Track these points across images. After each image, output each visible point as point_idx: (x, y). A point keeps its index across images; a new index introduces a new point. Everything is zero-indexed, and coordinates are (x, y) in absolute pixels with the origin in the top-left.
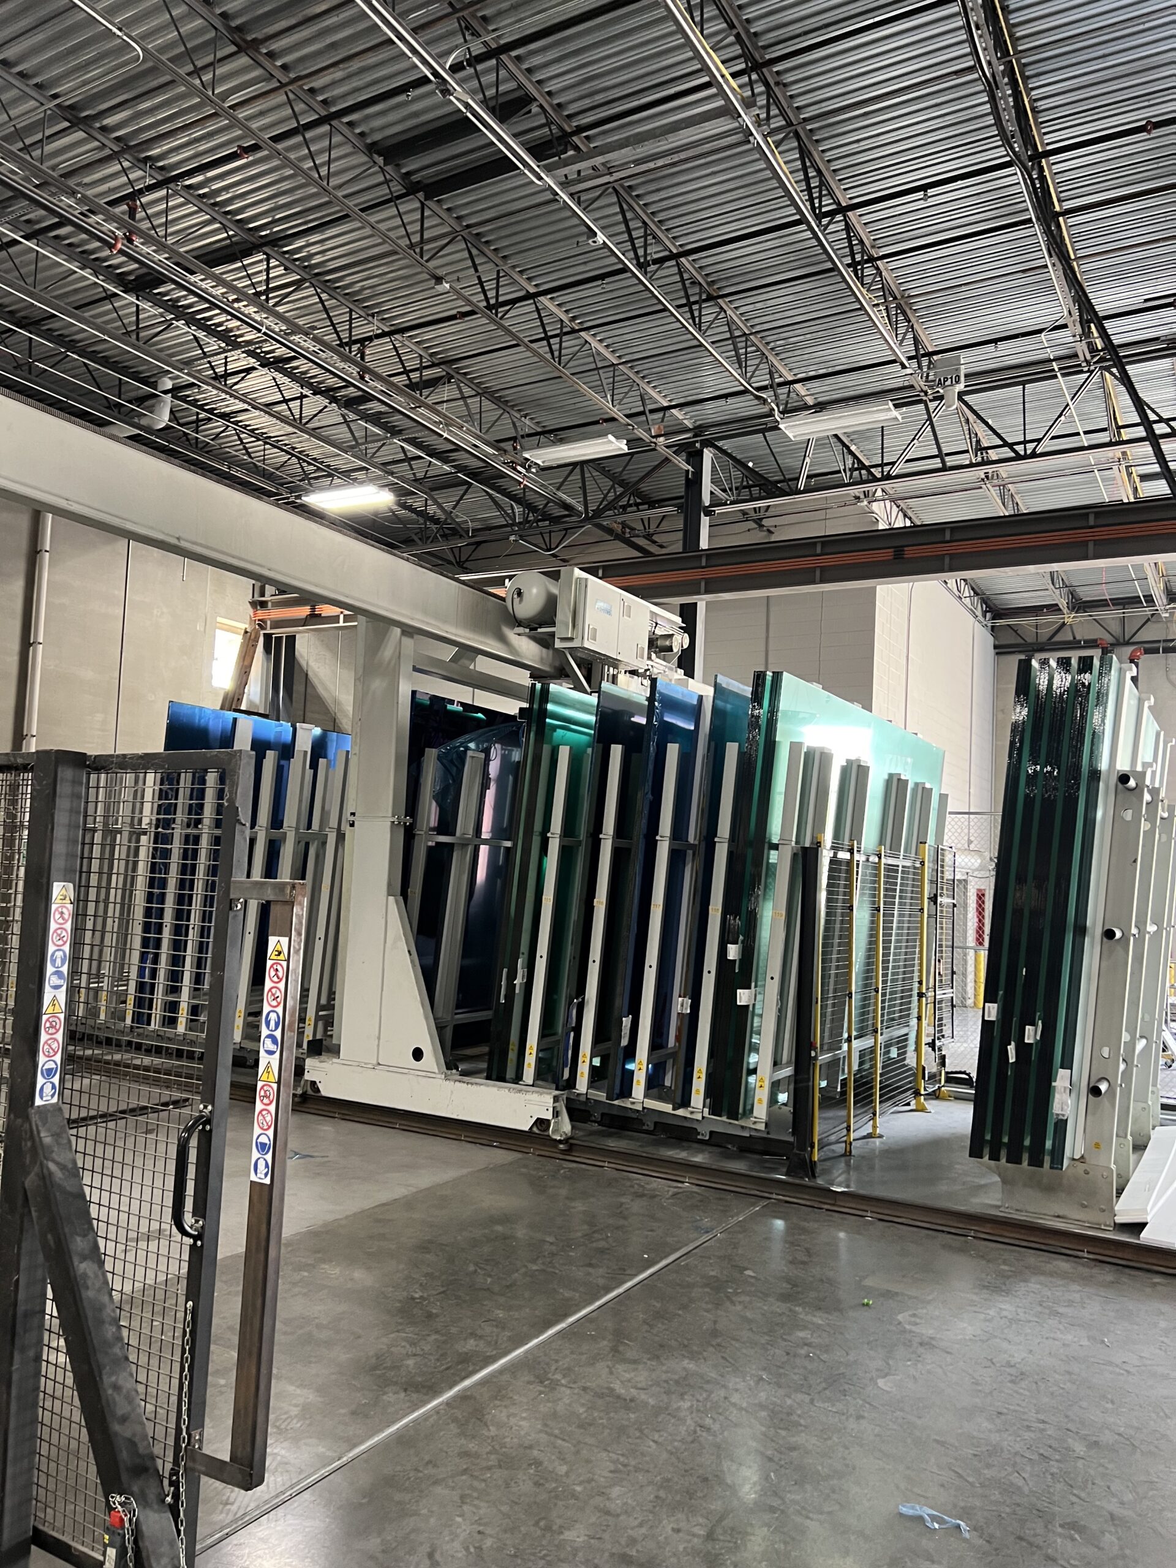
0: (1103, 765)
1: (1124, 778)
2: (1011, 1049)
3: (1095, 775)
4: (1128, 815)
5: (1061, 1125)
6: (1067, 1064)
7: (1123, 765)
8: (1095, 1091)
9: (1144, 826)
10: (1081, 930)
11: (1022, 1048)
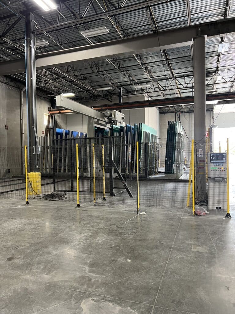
0: (177, 132)
1: (179, 134)
2: (168, 162)
3: (176, 133)
4: (179, 137)
5: (174, 169)
6: (174, 163)
7: (179, 132)
8: (177, 166)
9: (181, 139)
10: (175, 150)
11: (170, 162)
